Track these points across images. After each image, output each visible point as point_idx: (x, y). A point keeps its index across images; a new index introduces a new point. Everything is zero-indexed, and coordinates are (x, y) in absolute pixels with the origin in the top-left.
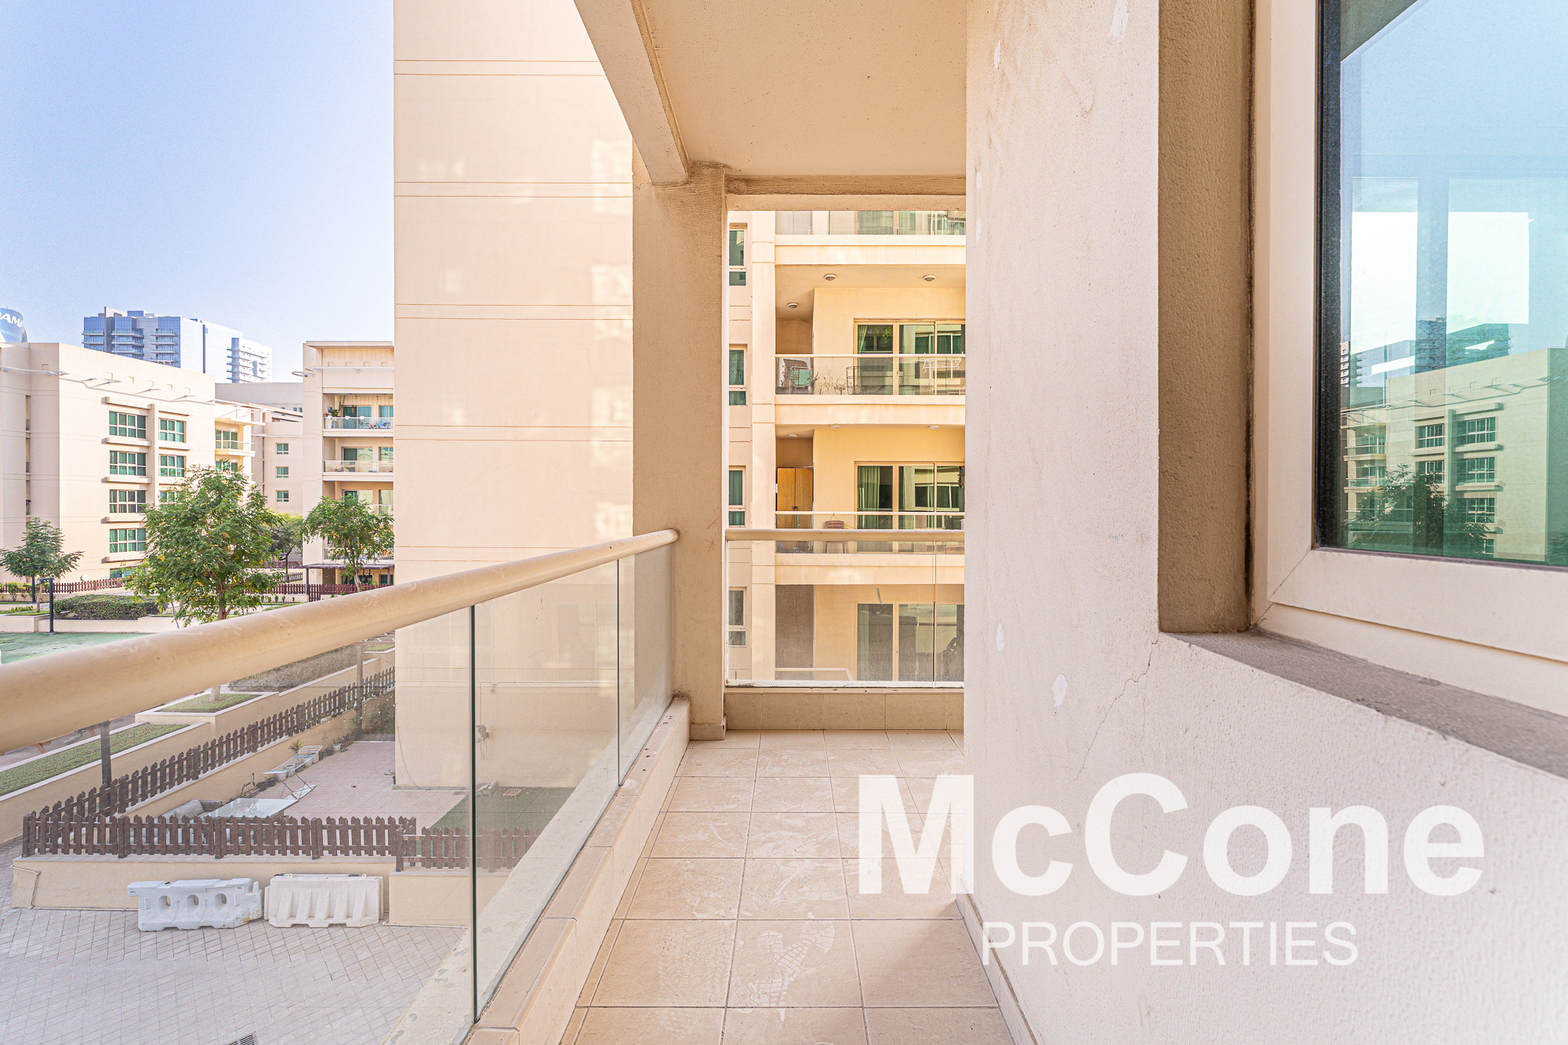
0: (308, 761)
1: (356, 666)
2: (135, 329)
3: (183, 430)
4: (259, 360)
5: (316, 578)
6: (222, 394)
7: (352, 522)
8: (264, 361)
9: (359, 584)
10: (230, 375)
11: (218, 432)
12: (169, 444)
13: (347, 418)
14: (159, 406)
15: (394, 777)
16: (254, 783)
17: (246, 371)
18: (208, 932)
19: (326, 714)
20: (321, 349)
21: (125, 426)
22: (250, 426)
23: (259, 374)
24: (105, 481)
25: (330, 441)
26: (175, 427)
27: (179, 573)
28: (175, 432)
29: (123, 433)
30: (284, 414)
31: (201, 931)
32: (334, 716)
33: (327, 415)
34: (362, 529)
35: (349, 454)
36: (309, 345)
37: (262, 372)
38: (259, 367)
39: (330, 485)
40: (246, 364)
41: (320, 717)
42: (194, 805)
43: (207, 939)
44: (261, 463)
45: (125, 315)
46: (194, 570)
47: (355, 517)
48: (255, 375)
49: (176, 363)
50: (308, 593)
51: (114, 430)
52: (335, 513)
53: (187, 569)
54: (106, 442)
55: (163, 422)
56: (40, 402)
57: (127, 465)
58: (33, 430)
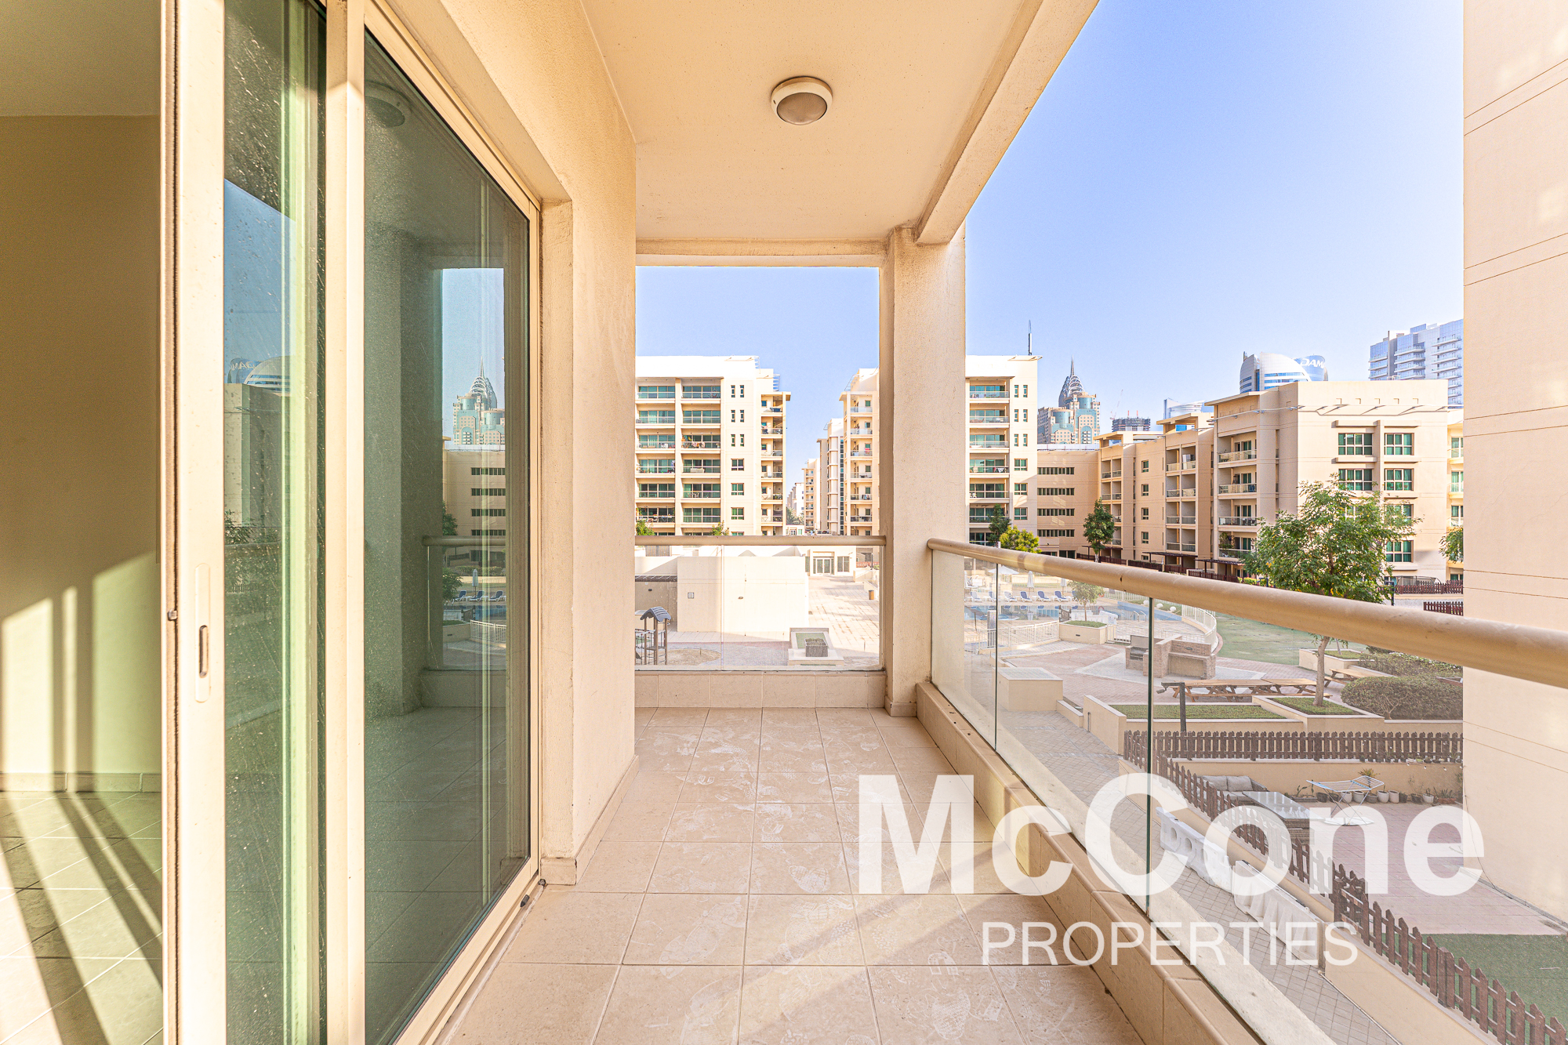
2: (1416, 345)
3: (1411, 442)
11: (1453, 440)
12: (1397, 458)
14: (1385, 422)
18: (1193, 875)
21: (1352, 446)
26: (1402, 440)
28: (1403, 445)
29: (1351, 452)
31: (1190, 871)
41: (1406, 757)
42: (1245, 780)
43: (1189, 879)
45: (1407, 332)
51: (1342, 450)
54: (1334, 461)
55: (1390, 436)
56: (1286, 433)
57: (1355, 481)
58: (1281, 457)
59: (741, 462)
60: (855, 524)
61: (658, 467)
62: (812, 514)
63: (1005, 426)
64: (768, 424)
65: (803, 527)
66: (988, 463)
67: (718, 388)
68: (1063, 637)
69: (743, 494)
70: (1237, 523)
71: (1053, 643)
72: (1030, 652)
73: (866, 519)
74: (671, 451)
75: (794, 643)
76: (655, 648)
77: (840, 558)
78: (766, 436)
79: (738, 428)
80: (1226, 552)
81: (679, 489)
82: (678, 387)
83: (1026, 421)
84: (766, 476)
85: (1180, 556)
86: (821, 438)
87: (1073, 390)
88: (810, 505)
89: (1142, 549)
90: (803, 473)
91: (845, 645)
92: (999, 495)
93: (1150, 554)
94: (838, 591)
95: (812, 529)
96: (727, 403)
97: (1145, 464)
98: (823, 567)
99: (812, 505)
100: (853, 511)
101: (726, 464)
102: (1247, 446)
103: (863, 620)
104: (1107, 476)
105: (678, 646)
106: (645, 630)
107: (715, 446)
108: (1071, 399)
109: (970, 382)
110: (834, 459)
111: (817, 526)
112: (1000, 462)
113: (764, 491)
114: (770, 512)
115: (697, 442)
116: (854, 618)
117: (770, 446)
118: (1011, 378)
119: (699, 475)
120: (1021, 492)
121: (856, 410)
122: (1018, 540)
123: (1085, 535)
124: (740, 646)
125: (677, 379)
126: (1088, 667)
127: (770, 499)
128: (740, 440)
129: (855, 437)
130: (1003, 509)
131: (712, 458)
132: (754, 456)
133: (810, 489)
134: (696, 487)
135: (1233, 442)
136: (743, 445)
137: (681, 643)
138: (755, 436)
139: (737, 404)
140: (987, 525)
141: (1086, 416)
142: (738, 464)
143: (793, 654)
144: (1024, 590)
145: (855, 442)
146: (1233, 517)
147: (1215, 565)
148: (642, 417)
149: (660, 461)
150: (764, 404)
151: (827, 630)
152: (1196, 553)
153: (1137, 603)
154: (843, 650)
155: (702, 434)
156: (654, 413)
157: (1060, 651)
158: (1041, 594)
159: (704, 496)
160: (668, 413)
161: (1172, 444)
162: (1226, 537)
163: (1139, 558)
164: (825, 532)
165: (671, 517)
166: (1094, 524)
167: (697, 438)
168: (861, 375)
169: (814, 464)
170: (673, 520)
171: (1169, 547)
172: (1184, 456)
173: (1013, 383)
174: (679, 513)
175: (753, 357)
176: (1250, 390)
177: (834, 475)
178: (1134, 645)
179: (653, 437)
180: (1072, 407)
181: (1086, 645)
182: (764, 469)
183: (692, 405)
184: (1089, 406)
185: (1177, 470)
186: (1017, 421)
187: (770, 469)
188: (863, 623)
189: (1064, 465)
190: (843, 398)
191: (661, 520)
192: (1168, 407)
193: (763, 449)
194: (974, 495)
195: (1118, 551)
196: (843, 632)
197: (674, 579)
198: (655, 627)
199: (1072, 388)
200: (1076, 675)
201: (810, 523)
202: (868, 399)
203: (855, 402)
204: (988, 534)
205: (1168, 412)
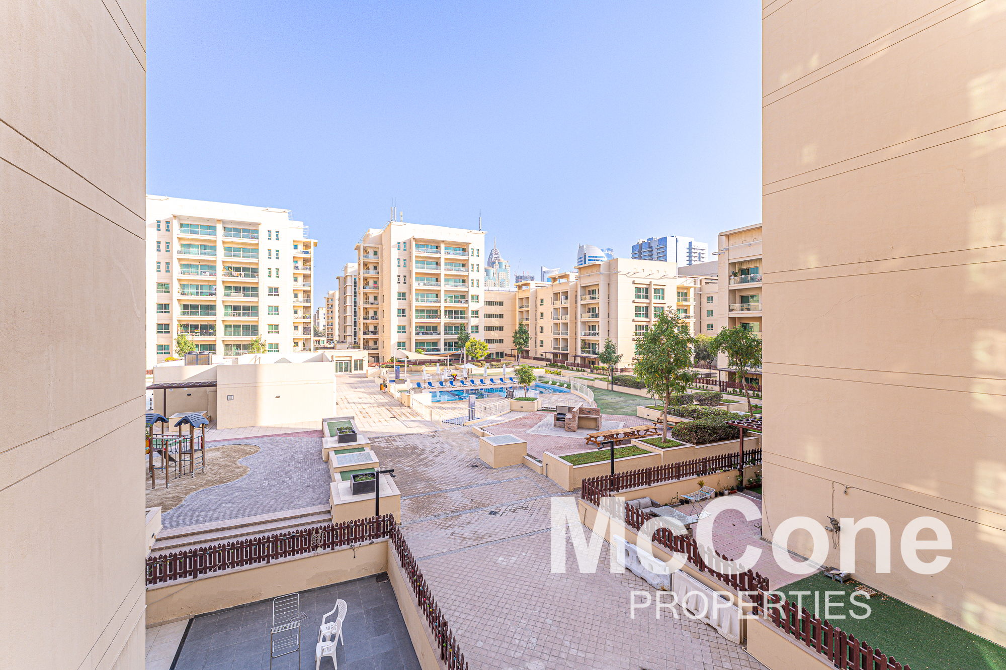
0: (708, 496)
1: (739, 440)
2: (650, 247)
3: (663, 293)
4: (701, 252)
5: (724, 377)
6: (681, 272)
7: (740, 343)
8: (704, 252)
9: (745, 385)
10: (688, 262)
11: (678, 293)
12: (658, 301)
13: (743, 276)
14: (653, 282)
15: (761, 530)
16: (678, 499)
17: (696, 259)
18: (644, 583)
19: (720, 468)
20: (728, 236)
21: (641, 294)
22: (693, 288)
23: (702, 259)
24: (633, 321)
25: (733, 292)
26: (660, 292)
27: (648, 369)
28: (660, 295)
29: (640, 297)
30: (712, 279)
32: (725, 471)
33: (731, 276)
34: (747, 348)
35: (745, 299)
36: (721, 235)
37: (703, 258)
38: (701, 255)
39: (733, 320)
40: (695, 255)
41: (716, 470)
42: (648, 501)
44: (699, 308)
45: (646, 241)
46: (654, 368)
47: (743, 340)
48: (700, 260)
49: (665, 260)
50: (720, 386)
51: (637, 296)
52: (730, 337)
53: (651, 367)
54: (634, 302)
55: (655, 289)
56: (612, 286)
57: (642, 313)
58: (610, 299)
59: (276, 290)
60: (366, 336)
61: (199, 291)
62: (332, 329)
63: (466, 274)
64: (299, 262)
65: (325, 339)
66: (455, 297)
67: (257, 231)
68: (512, 409)
69: (278, 314)
70: (589, 335)
71: (507, 413)
72: (497, 421)
73: (374, 333)
74: (213, 278)
75: (327, 432)
76: (191, 453)
77: (356, 361)
78: (297, 271)
79: (273, 263)
80: (584, 351)
81: (220, 309)
82: (220, 227)
83: (478, 271)
84: (297, 301)
85: (560, 354)
86: (339, 276)
87: (495, 257)
88: (330, 323)
89: (540, 350)
90: (325, 301)
91: (367, 428)
92: (462, 318)
93: (545, 353)
94: (356, 385)
95: (332, 340)
96: (264, 244)
97: (542, 301)
98: (343, 368)
99: (332, 323)
100: (365, 327)
101: (263, 291)
102: (594, 292)
103: (378, 406)
104: (521, 307)
105: (216, 444)
106: (180, 436)
107: (253, 276)
108: (494, 263)
109: (445, 244)
110: (350, 291)
111: (336, 338)
112: (462, 297)
113: (296, 312)
114: (300, 328)
115: (237, 273)
116: (371, 405)
117: (300, 279)
118: (470, 244)
119: (238, 299)
120: (475, 316)
121: (367, 257)
122: (476, 346)
123: (514, 343)
124: (278, 438)
125: (218, 220)
126: (533, 429)
127: (300, 318)
128: (276, 273)
129: (367, 275)
130: (465, 327)
131: (251, 286)
132: (287, 285)
133: (330, 312)
134: (236, 308)
135: (587, 289)
136: (278, 277)
137: (220, 441)
138: (288, 270)
139: (273, 245)
140: (456, 337)
141: (503, 273)
142: (274, 291)
143: (327, 442)
144: (482, 378)
145: (366, 280)
146: (588, 331)
147: (579, 358)
148: (183, 249)
149: (202, 286)
150: (296, 247)
151: (353, 418)
152: (568, 352)
153: (545, 383)
154: (366, 432)
155: (242, 266)
156: (196, 246)
157: (514, 419)
158: (492, 380)
159: (243, 315)
160: (211, 247)
161: (557, 290)
162: (584, 342)
163: (538, 356)
164: (342, 342)
165: (212, 331)
166: (518, 336)
167: (237, 269)
168: (370, 233)
169: (334, 295)
170: (214, 334)
171: (555, 348)
172: (563, 297)
173: (470, 247)
174: (220, 329)
175: (287, 210)
176: (582, 264)
177: (349, 302)
178: (558, 412)
179: (196, 266)
180: (495, 267)
181: (527, 413)
182: (296, 296)
183: (232, 243)
184: (504, 267)
185: (558, 304)
186: (473, 271)
187: (300, 295)
188: (378, 409)
189: (498, 300)
190: (358, 248)
191: (202, 334)
192: (543, 271)
193: (295, 281)
194: (447, 317)
195: (528, 351)
196: (364, 417)
197: (213, 385)
198: (191, 432)
199: (495, 256)
200: (528, 435)
201: (330, 336)
202: (376, 250)
203: (366, 251)
204: (456, 343)
205: (543, 273)
